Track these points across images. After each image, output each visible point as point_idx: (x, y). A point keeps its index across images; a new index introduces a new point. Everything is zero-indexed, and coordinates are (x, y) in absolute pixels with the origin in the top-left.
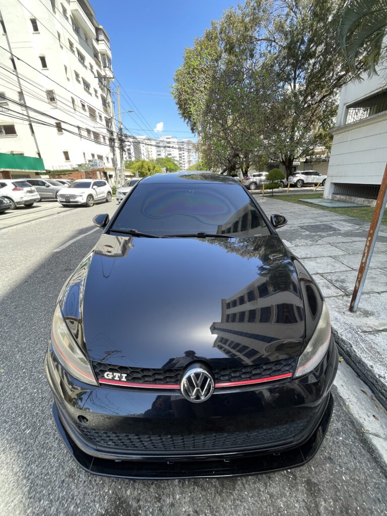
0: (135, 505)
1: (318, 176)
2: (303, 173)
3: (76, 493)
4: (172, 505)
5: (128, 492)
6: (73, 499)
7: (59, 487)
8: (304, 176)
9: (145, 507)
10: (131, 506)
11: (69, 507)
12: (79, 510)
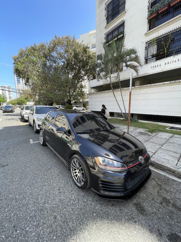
0: (138, 202)
1: (81, 108)
2: (76, 106)
3: (127, 211)
4: (142, 197)
5: (134, 202)
6: (127, 212)
7: (122, 214)
8: (76, 107)
9: (140, 201)
10: (138, 203)
11: (129, 214)
12: (131, 212)
